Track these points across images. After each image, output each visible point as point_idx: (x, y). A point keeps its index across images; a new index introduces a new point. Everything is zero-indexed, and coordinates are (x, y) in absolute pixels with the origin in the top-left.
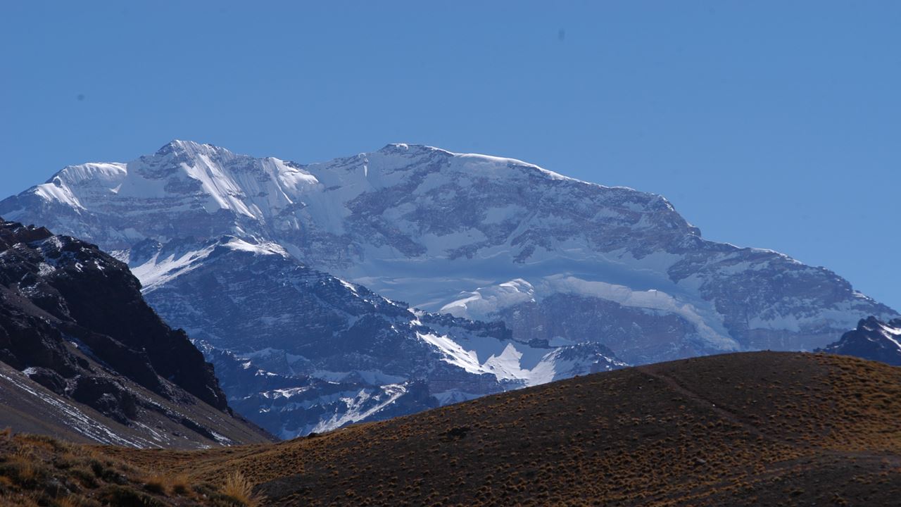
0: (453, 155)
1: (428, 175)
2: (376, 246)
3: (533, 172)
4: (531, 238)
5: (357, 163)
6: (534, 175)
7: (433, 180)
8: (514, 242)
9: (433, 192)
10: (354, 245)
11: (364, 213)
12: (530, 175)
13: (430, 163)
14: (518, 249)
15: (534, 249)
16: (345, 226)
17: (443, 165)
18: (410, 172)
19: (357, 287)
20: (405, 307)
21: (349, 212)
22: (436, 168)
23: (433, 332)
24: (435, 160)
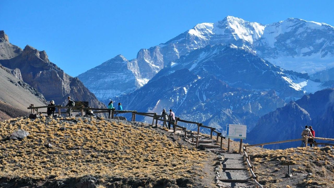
0: (306, 22)
1: (299, 28)
2: (283, 51)
3: (329, 27)
4: (327, 49)
5: (279, 24)
6: (329, 28)
7: (301, 30)
8: (322, 51)
9: (300, 34)
10: (277, 51)
11: (280, 41)
12: (328, 28)
13: (300, 24)
14: (323, 53)
15: (328, 53)
16: (275, 45)
17: (304, 25)
18: (294, 27)
19: (266, 61)
20: (279, 68)
21: (276, 41)
22: (301, 26)
23: (286, 76)
24: (302, 23)
